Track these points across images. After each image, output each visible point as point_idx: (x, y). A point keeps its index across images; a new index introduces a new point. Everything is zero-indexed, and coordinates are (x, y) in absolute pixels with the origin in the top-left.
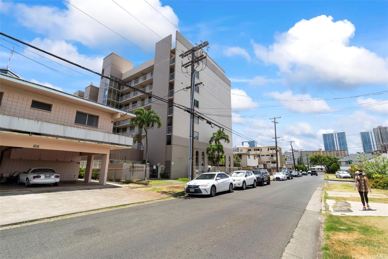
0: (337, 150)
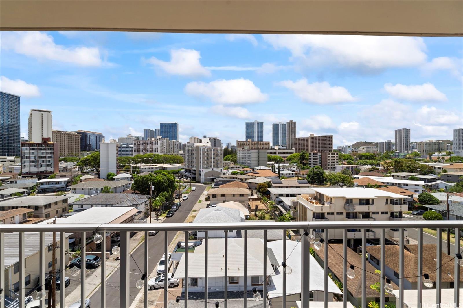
0: (255, 141)
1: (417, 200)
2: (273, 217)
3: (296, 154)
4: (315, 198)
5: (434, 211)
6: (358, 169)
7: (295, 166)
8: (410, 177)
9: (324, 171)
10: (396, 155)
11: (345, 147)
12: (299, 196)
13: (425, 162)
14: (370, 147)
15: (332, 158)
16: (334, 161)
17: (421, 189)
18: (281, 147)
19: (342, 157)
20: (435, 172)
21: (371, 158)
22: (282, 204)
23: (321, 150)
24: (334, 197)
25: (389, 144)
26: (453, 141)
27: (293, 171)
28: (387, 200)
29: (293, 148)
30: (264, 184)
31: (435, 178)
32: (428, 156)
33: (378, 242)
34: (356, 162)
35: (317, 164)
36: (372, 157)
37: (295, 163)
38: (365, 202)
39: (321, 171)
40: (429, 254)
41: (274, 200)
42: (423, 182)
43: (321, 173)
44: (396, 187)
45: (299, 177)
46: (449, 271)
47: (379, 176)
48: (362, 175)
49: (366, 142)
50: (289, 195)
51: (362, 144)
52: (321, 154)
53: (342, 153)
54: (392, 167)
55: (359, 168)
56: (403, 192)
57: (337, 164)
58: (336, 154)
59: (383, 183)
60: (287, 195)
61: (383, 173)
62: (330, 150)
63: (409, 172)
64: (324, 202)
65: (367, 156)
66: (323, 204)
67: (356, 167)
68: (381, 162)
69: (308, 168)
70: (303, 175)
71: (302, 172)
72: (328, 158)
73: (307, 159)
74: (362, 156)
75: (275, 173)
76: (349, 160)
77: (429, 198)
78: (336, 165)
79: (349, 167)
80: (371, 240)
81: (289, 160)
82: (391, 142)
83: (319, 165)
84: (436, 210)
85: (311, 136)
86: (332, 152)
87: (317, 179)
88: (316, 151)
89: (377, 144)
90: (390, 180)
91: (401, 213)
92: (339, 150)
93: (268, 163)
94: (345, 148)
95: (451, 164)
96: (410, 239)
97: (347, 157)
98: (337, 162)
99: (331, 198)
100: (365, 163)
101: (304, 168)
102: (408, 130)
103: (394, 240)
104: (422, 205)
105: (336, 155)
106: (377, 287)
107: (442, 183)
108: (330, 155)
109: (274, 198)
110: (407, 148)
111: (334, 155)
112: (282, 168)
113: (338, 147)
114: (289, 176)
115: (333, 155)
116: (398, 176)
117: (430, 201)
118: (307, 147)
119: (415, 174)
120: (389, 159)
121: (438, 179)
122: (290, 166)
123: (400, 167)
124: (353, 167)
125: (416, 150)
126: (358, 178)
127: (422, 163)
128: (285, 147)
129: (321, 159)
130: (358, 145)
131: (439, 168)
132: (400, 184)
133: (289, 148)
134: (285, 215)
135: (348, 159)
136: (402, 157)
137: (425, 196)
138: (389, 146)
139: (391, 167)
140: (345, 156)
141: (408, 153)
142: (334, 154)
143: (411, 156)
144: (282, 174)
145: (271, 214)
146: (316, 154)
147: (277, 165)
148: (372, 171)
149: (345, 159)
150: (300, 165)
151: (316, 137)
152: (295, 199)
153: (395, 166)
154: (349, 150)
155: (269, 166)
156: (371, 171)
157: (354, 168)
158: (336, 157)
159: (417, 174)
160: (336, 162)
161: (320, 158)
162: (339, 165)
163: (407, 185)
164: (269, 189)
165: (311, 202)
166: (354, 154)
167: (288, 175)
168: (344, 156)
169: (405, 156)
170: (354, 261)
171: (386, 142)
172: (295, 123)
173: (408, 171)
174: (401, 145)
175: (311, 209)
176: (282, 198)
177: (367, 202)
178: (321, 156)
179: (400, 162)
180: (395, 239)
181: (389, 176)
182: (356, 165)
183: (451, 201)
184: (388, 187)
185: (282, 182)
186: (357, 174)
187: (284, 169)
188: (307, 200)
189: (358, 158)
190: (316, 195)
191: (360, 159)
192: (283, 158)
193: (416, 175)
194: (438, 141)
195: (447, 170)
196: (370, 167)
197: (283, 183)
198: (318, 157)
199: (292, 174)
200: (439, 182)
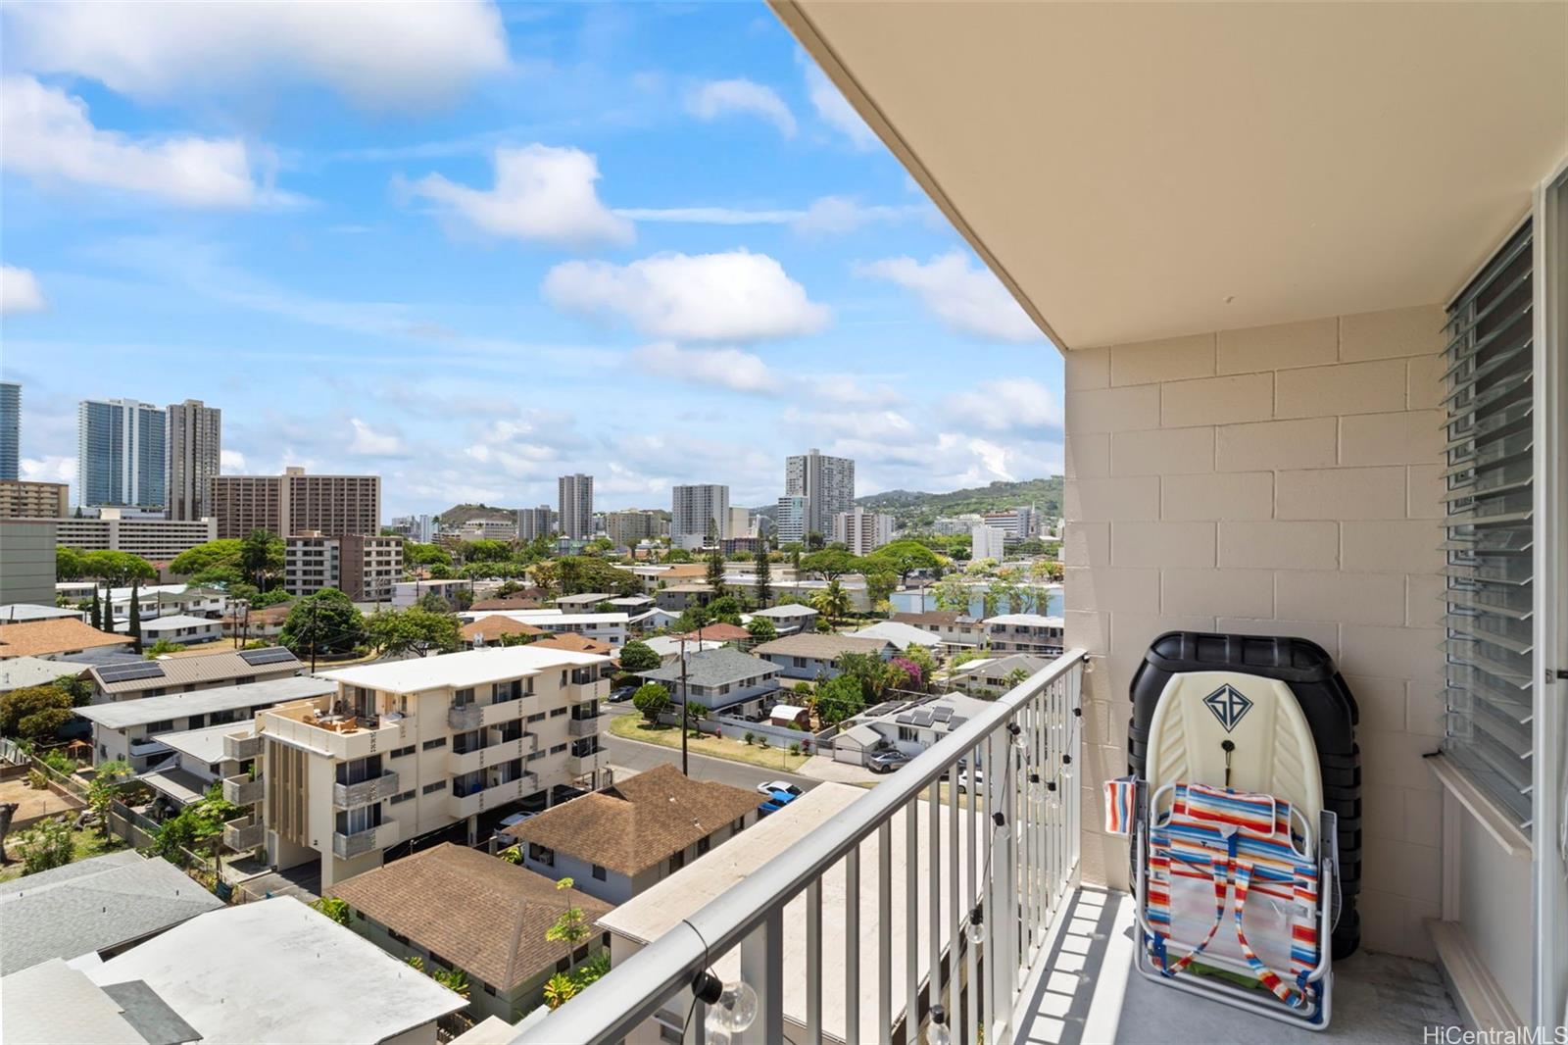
1: (617, 664)
2: (115, 838)
3: (224, 542)
4: (340, 708)
5: (652, 683)
6: (467, 592)
7: (217, 592)
8: (599, 604)
9: (356, 606)
10: (563, 546)
11: (418, 519)
12: (267, 712)
13: (624, 564)
14: (494, 522)
15: (380, 558)
16: (387, 568)
17: (621, 633)
18: (136, 513)
19: (413, 554)
20: (644, 588)
21: (501, 557)
22: (169, 765)
23: (333, 528)
24: (415, 694)
25: (544, 514)
26: (671, 514)
27: (211, 615)
28: (565, 673)
29: (205, 520)
30: (45, 691)
31: (646, 604)
32: (629, 550)
33: (542, 802)
34: (459, 567)
35: (321, 583)
36: (501, 553)
37: (218, 579)
38: (509, 689)
39: (343, 606)
40: (659, 791)
41: (120, 758)
42: (626, 615)
43: (341, 614)
44: (573, 635)
45: (245, 637)
46: (695, 816)
47: (526, 609)
48: (479, 610)
49: (482, 506)
50: (207, 720)
51: (473, 512)
52: (336, 543)
53: (410, 539)
54: (555, 581)
55: (469, 587)
56: (590, 647)
57: (399, 577)
58: (393, 543)
59: (540, 627)
60: (196, 722)
61: (535, 599)
62: (370, 528)
63: (595, 591)
64: (378, 716)
65: (489, 550)
66: (375, 725)
67: (462, 584)
68: (527, 566)
69: (280, 601)
70: (261, 627)
71: (256, 617)
72: (366, 559)
73: (273, 565)
74: (476, 549)
75: (109, 628)
76: (435, 563)
77: (641, 653)
78: (393, 584)
79: (439, 586)
80: (523, 803)
81: (186, 572)
82: (550, 511)
83: (328, 587)
84: (657, 681)
85: (292, 475)
86: (378, 534)
87: (325, 636)
88: (316, 534)
89: (514, 513)
90: (555, 617)
91: (594, 703)
92: (398, 531)
93: (60, 586)
94: (419, 525)
95: (673, 568)
96: (613, 768)
97: (428, 555)
98: (398, 572)
99: (404, 699)
100: (485, 573)
101: (262, 600)
102: (587, 479)
103: (578, 783)
104: (629, 674)
105: (393, 548)
106: (564, 929)
107: (659, 613)
108: (374, 548)
109: (122, 745)
110: (585, 529)
111: (388, 549)
112: (150, 607)
113: (394, 520)
114: (191, 639)
115: (384, 549)
116: (572, 605)
117: (642, 661)
118: (274, 515)
119: (606, 596)
120: (548, 558)
121: (652, 605)
122: (192, 593)
123: (574, 579)
124: (450, 585)
125: (604, 533)
126: (471, 620)
127: (618, 566)
128: (162, 515)
129: (337, 563)
130: (461, 514)
131: (652, 578)
132: (578, 626)
133: (182, 518)
134: (196, 806)
135: (433, 561)
136: (577, 552)
137: (633, 649)
138: (545, 521)
139: (553, 580)
140: (422, 551)
141: (588, 540)
142: (388, 544)
143: (595, 548)
144: (153, 634)
145: (103, 825)
146: (315, 545)
147: (121, 596)
148: (508, 596)
149: (424, 562)
150: (245, 588)
151: (315, 480)
152: (247, 729)
153: (564, 577)
154: (435, 529)
155: (66, 603)
156: (502, 595)
157: (453, 588)
158: (393, 553)
159: (612, 595)
160: (393, 572)
161: (334, 558)
162: (406, 579)
163: (593, 626)
164: (82, 711)
165: (323, 725)
166: (450, 543)
167: (184, 633)
168: (419, 550)
169: (582, 548)
170: (491, 884)
171: (537, 510)
172: (214, 415)
173: (591, 590)
174: (573, 518)
175: (328, 754)
176: (168, 740)
177: (513, 690)
178: (337, 553)
179: (574, 564)
180: (580, 779)
181: (550, 608)
182: (460, 578)
183: (689, 652)
184: (555, 636)
185: (162, 666)
186: (466, 608)
187: (162, 611)
188: (308, 720)
189: (463, 558)
190: (340, 698)
191: (470, 558)
192: (151, 564)
193: (609, 599)
194: (645, 511)
195: (667, 581)
196: (501, 583)
197: (165, 670)
198: (327, 555)
199: (208, 628)
200: (654, 611)
